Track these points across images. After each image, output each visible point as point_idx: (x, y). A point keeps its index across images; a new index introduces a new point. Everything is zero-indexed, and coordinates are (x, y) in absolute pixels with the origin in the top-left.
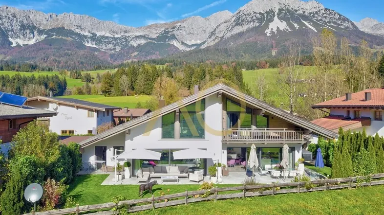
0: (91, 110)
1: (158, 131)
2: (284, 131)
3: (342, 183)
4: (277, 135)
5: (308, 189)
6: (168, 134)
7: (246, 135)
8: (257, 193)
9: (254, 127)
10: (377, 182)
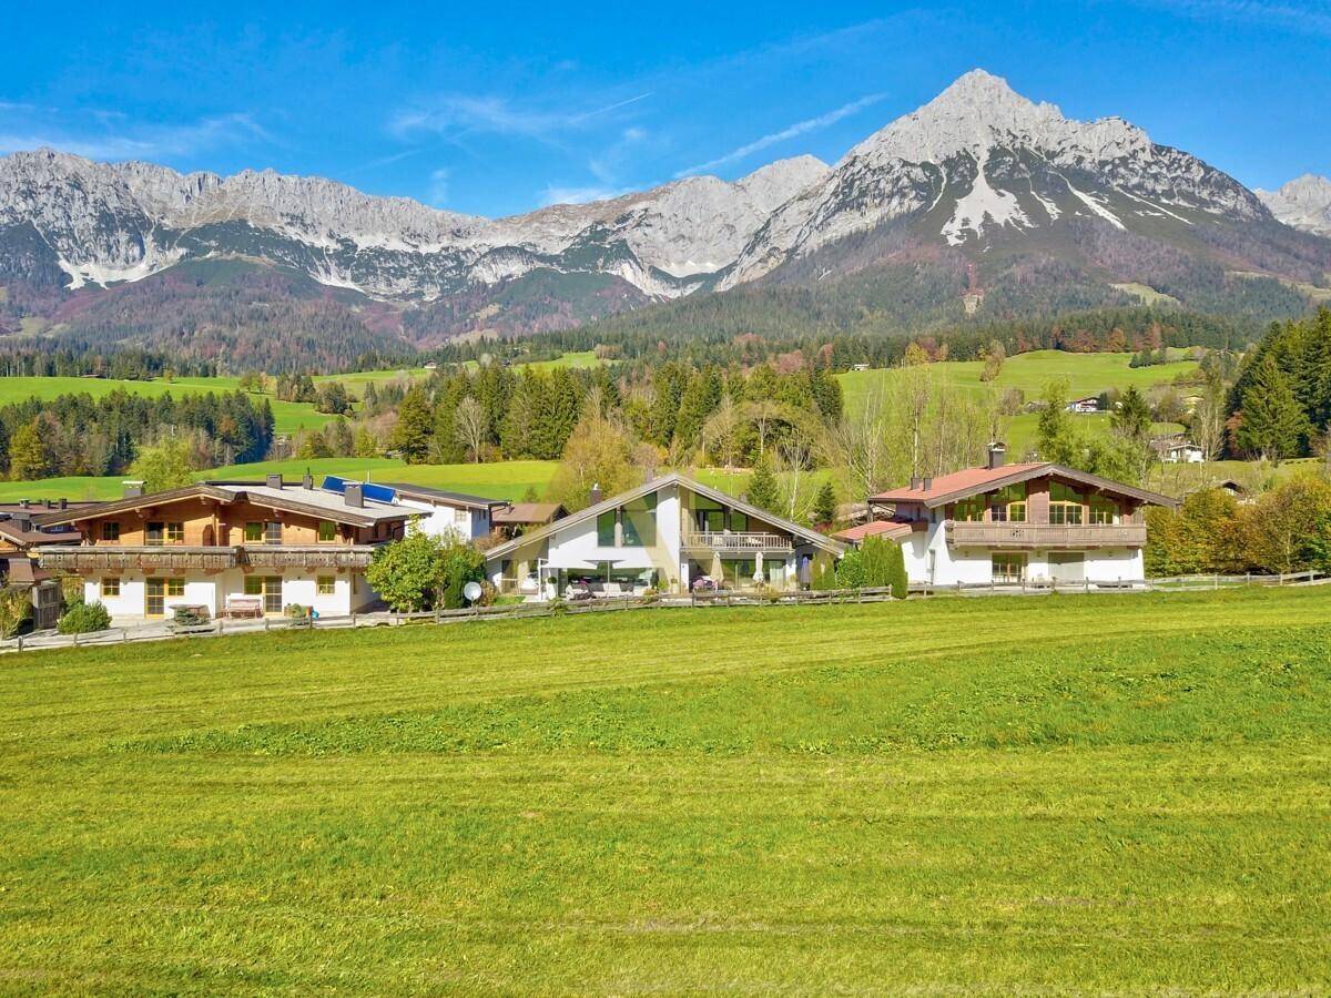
0: (463, 508)
1: (593, 536)
2: (765, 535)
3: (818, 597)
4: (757, 542)
5: (774, 601)
6: (606, 540)
7: (720, 542)
8: (708, 603)
9: (727, 532)
10: (869, 598)
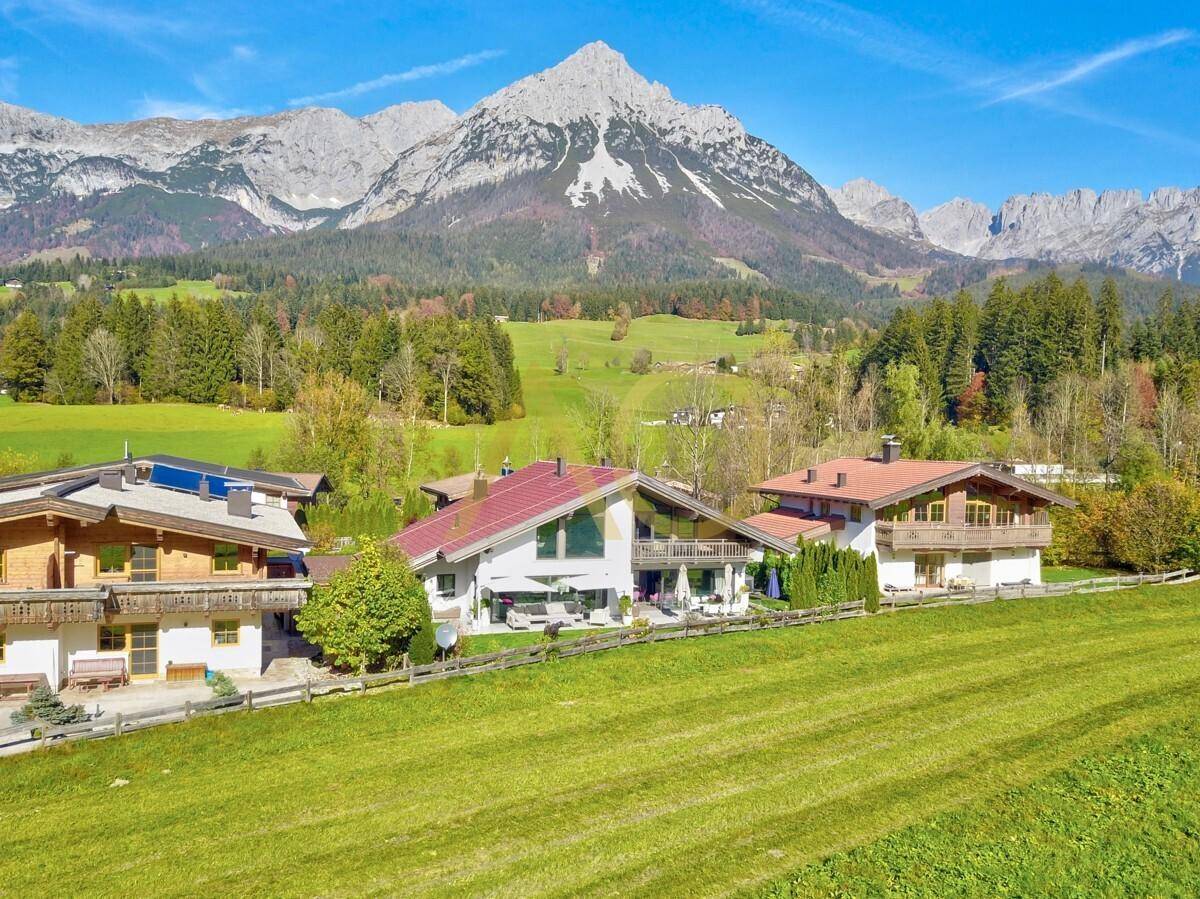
1: (532, 546)
3: (803, 616)
4: (709, 549)
5: (762, 625)
6: (548, 552)
8: (701, 632)
9: (674, 538)
